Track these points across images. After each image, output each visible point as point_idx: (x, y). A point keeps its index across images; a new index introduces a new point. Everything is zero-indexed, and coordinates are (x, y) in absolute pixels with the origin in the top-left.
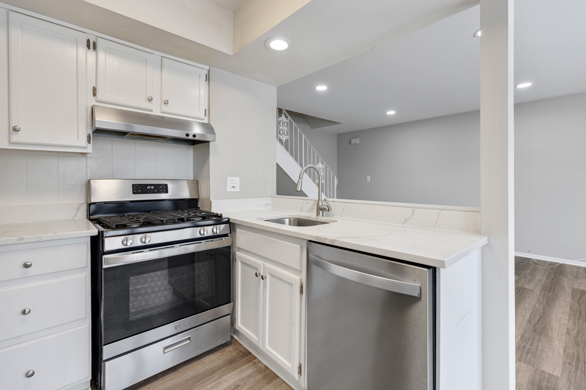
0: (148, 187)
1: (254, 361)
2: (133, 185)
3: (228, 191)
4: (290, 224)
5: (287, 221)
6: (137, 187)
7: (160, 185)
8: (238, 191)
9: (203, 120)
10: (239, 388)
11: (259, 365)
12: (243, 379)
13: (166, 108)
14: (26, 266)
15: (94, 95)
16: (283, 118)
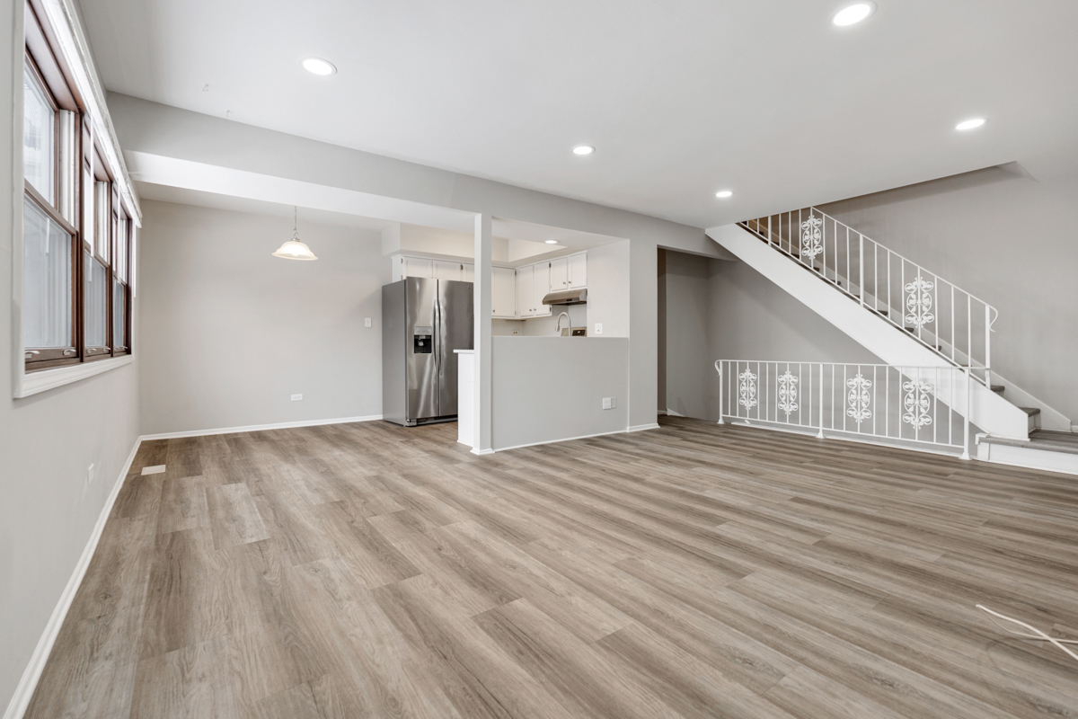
3: (595, 333)
8: (601, 333)
16: (812, 221)
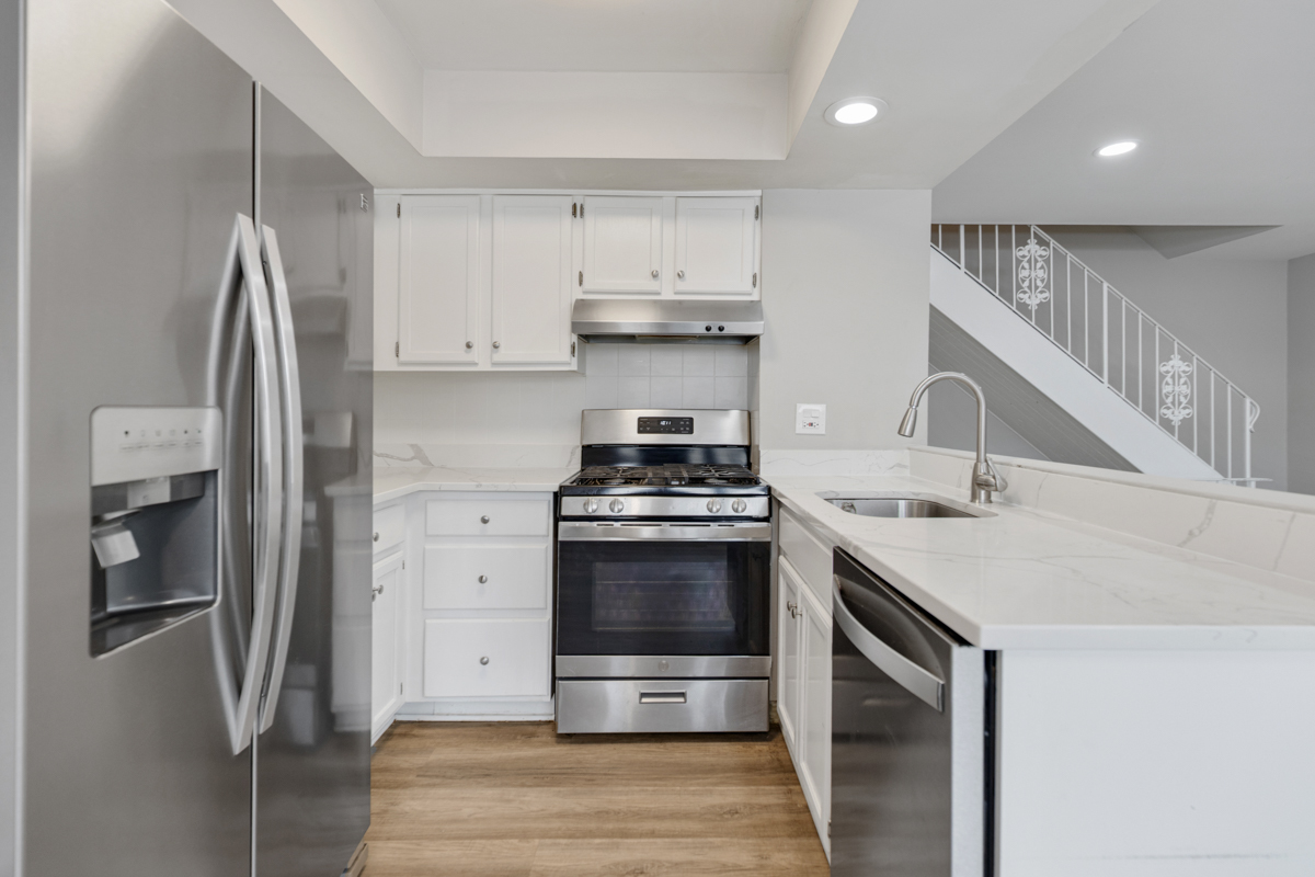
0: (663, 423)
1: (792, 787)
2: (640, 419)
3: (797, 432)
4: (910, 514)
5: (902, 505)
6: (645, 422)
7: (681, 419)
8: (823, 432)
9: (750, 294)
10: (736, 816)
11: (795, 798)
12: (752, 807)
13: (681, 286)
14: (485, 521)
15: (581, 284)
16: (1032, 247)
